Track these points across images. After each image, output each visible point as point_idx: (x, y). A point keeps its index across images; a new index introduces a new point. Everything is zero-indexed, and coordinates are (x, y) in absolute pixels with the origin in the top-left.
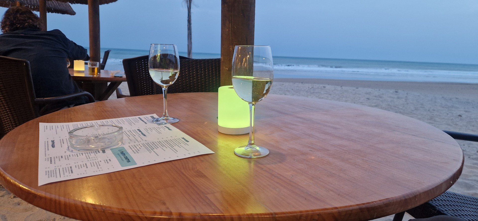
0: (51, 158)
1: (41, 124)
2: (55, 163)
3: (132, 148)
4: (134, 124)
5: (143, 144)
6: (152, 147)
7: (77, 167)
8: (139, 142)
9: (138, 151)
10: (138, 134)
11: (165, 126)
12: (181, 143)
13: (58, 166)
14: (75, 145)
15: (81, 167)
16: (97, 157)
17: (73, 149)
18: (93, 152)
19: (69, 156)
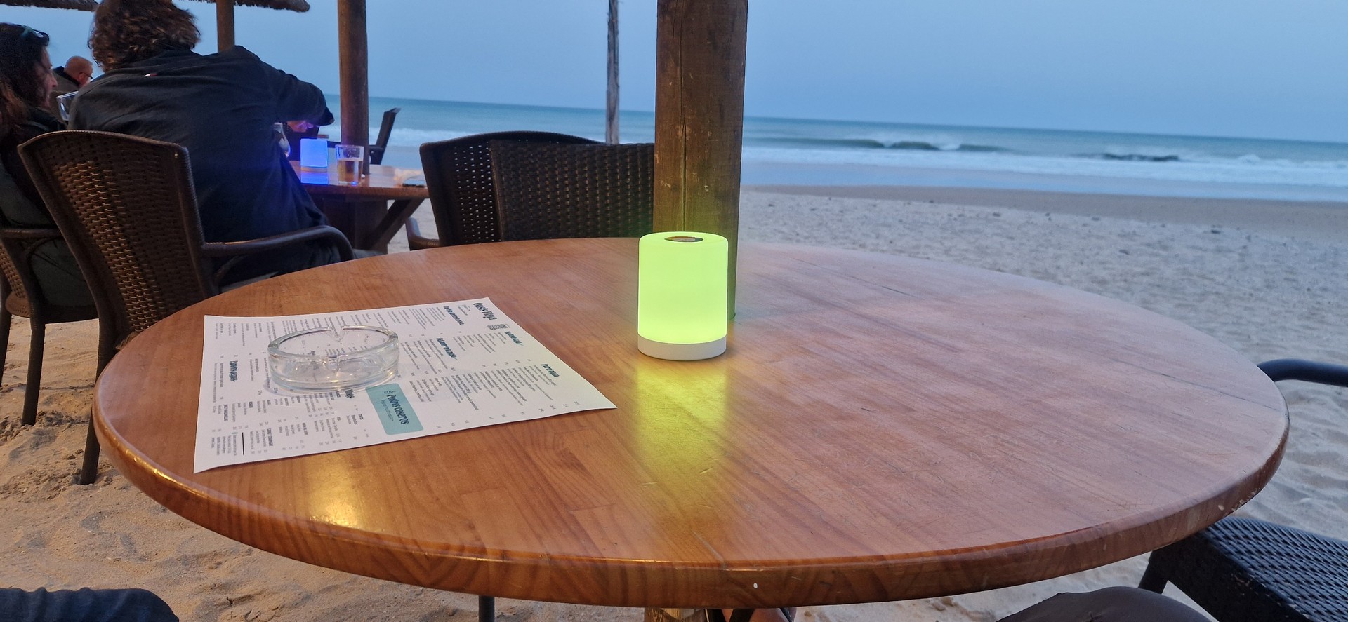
0: (226, 406)
1: (209, 320)
2: (234, 420)
3: (417, 387)
4: (431, 323)
5: (446, 380)
6: (466, 387)
7: (284, 430)
8: (436, 373)
9: (430, 396)
10: (438, 351)
11: (506, 333)
12: (538, 378)
13: (241, 428)
14: (282, 376)
15: (294, 433)
16: (331, 408)
17: (276, 386)
18: (323, 395)
19: (266, 402)
